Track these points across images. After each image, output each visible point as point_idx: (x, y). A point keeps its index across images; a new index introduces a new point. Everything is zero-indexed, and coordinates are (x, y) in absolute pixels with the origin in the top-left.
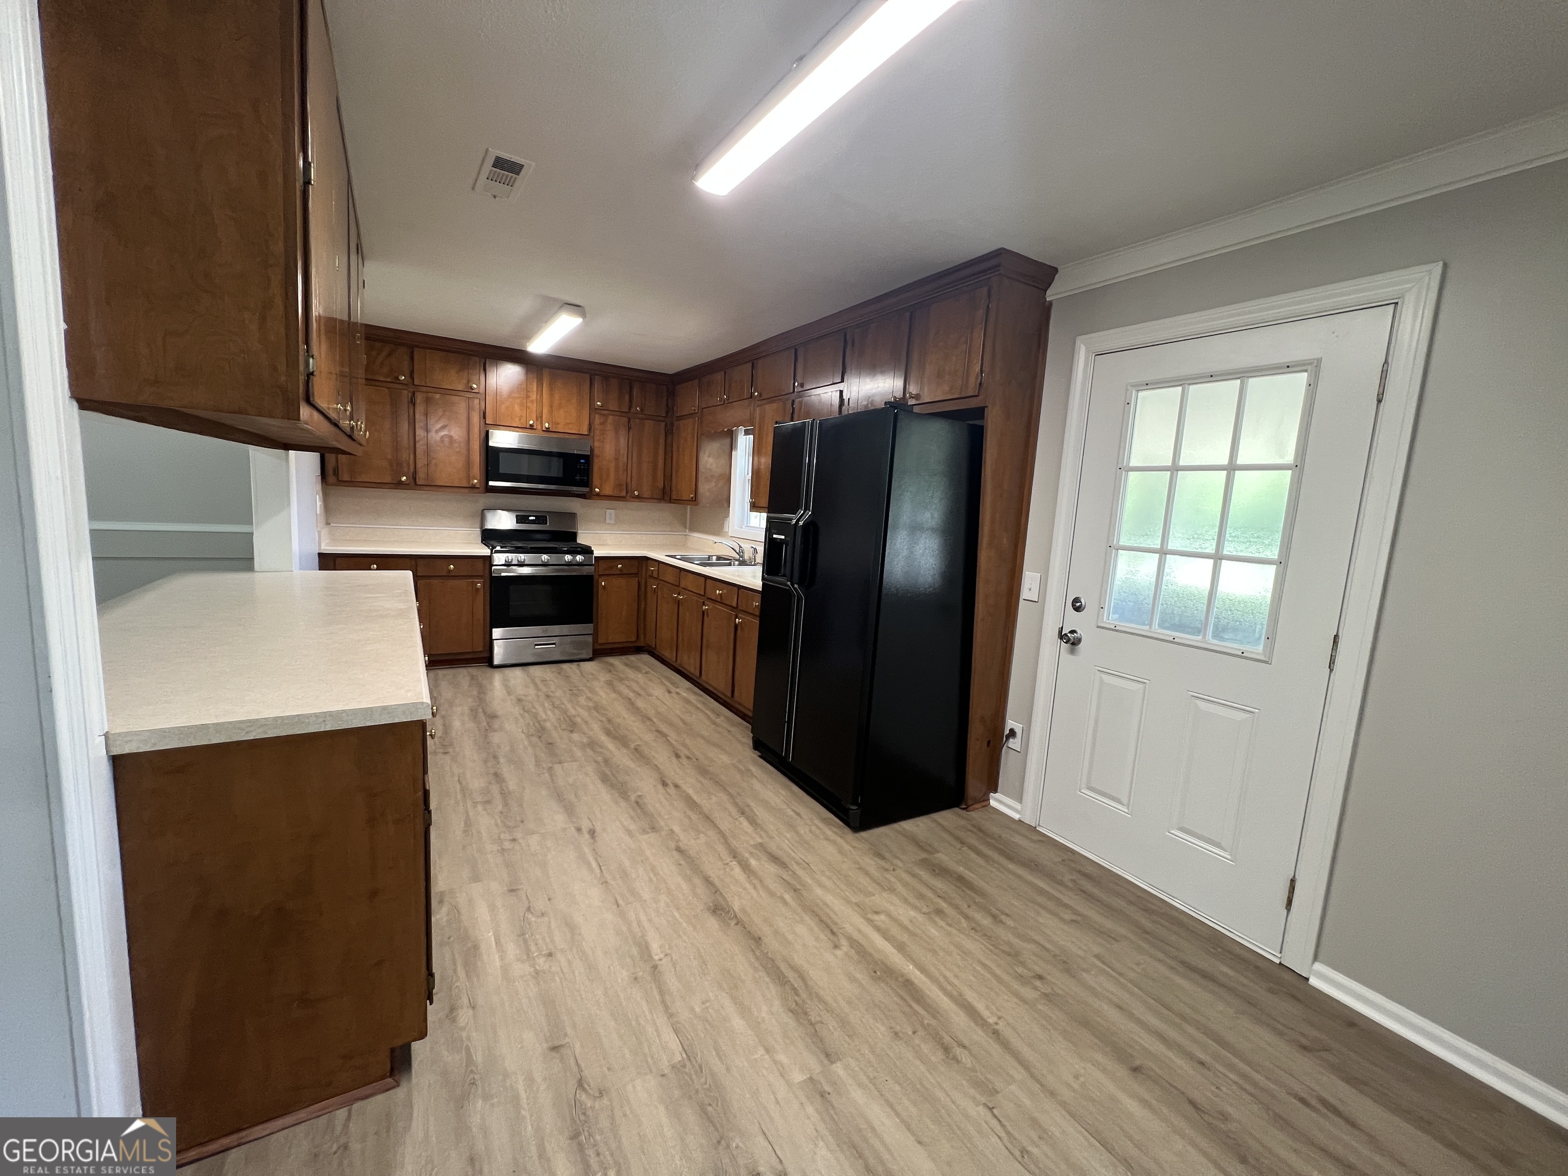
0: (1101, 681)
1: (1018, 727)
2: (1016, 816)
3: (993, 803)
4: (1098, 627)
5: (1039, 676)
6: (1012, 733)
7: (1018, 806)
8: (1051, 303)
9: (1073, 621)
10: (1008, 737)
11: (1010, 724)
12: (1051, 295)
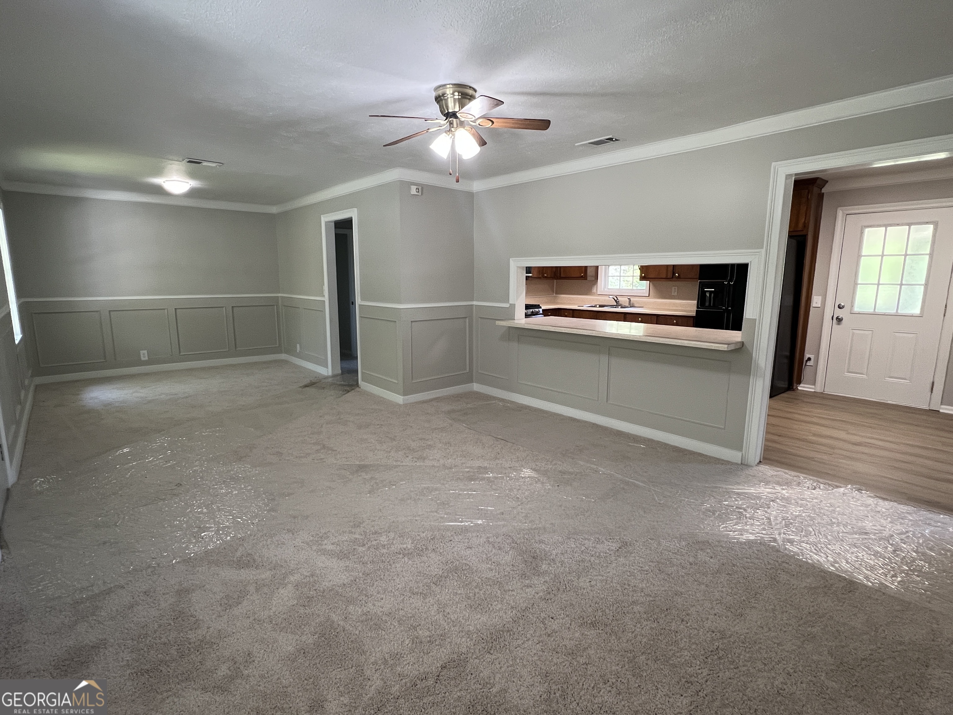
0: (853, 334)
1: (812, 357)
2: (813, 390)
3: (799, 388)
4: (851, 313)
5: (823, 335)
6: (809, 359)
7: (813, 387)
8: (823, 193)
9: (839, 313)
10: (807, 361)
11: (807, 356)
12: (823, 190)
